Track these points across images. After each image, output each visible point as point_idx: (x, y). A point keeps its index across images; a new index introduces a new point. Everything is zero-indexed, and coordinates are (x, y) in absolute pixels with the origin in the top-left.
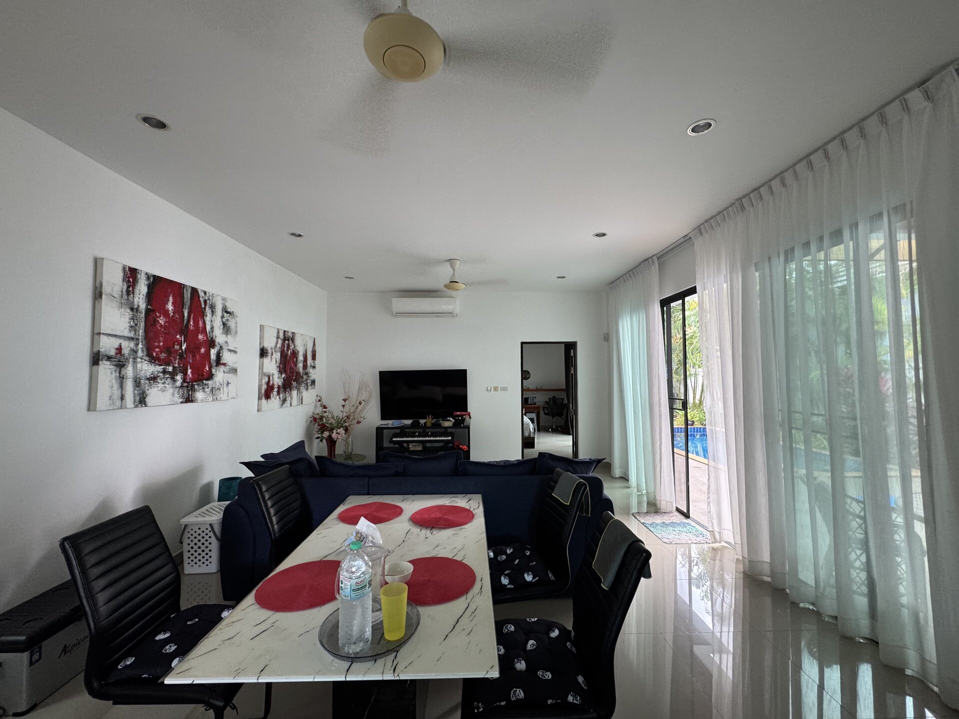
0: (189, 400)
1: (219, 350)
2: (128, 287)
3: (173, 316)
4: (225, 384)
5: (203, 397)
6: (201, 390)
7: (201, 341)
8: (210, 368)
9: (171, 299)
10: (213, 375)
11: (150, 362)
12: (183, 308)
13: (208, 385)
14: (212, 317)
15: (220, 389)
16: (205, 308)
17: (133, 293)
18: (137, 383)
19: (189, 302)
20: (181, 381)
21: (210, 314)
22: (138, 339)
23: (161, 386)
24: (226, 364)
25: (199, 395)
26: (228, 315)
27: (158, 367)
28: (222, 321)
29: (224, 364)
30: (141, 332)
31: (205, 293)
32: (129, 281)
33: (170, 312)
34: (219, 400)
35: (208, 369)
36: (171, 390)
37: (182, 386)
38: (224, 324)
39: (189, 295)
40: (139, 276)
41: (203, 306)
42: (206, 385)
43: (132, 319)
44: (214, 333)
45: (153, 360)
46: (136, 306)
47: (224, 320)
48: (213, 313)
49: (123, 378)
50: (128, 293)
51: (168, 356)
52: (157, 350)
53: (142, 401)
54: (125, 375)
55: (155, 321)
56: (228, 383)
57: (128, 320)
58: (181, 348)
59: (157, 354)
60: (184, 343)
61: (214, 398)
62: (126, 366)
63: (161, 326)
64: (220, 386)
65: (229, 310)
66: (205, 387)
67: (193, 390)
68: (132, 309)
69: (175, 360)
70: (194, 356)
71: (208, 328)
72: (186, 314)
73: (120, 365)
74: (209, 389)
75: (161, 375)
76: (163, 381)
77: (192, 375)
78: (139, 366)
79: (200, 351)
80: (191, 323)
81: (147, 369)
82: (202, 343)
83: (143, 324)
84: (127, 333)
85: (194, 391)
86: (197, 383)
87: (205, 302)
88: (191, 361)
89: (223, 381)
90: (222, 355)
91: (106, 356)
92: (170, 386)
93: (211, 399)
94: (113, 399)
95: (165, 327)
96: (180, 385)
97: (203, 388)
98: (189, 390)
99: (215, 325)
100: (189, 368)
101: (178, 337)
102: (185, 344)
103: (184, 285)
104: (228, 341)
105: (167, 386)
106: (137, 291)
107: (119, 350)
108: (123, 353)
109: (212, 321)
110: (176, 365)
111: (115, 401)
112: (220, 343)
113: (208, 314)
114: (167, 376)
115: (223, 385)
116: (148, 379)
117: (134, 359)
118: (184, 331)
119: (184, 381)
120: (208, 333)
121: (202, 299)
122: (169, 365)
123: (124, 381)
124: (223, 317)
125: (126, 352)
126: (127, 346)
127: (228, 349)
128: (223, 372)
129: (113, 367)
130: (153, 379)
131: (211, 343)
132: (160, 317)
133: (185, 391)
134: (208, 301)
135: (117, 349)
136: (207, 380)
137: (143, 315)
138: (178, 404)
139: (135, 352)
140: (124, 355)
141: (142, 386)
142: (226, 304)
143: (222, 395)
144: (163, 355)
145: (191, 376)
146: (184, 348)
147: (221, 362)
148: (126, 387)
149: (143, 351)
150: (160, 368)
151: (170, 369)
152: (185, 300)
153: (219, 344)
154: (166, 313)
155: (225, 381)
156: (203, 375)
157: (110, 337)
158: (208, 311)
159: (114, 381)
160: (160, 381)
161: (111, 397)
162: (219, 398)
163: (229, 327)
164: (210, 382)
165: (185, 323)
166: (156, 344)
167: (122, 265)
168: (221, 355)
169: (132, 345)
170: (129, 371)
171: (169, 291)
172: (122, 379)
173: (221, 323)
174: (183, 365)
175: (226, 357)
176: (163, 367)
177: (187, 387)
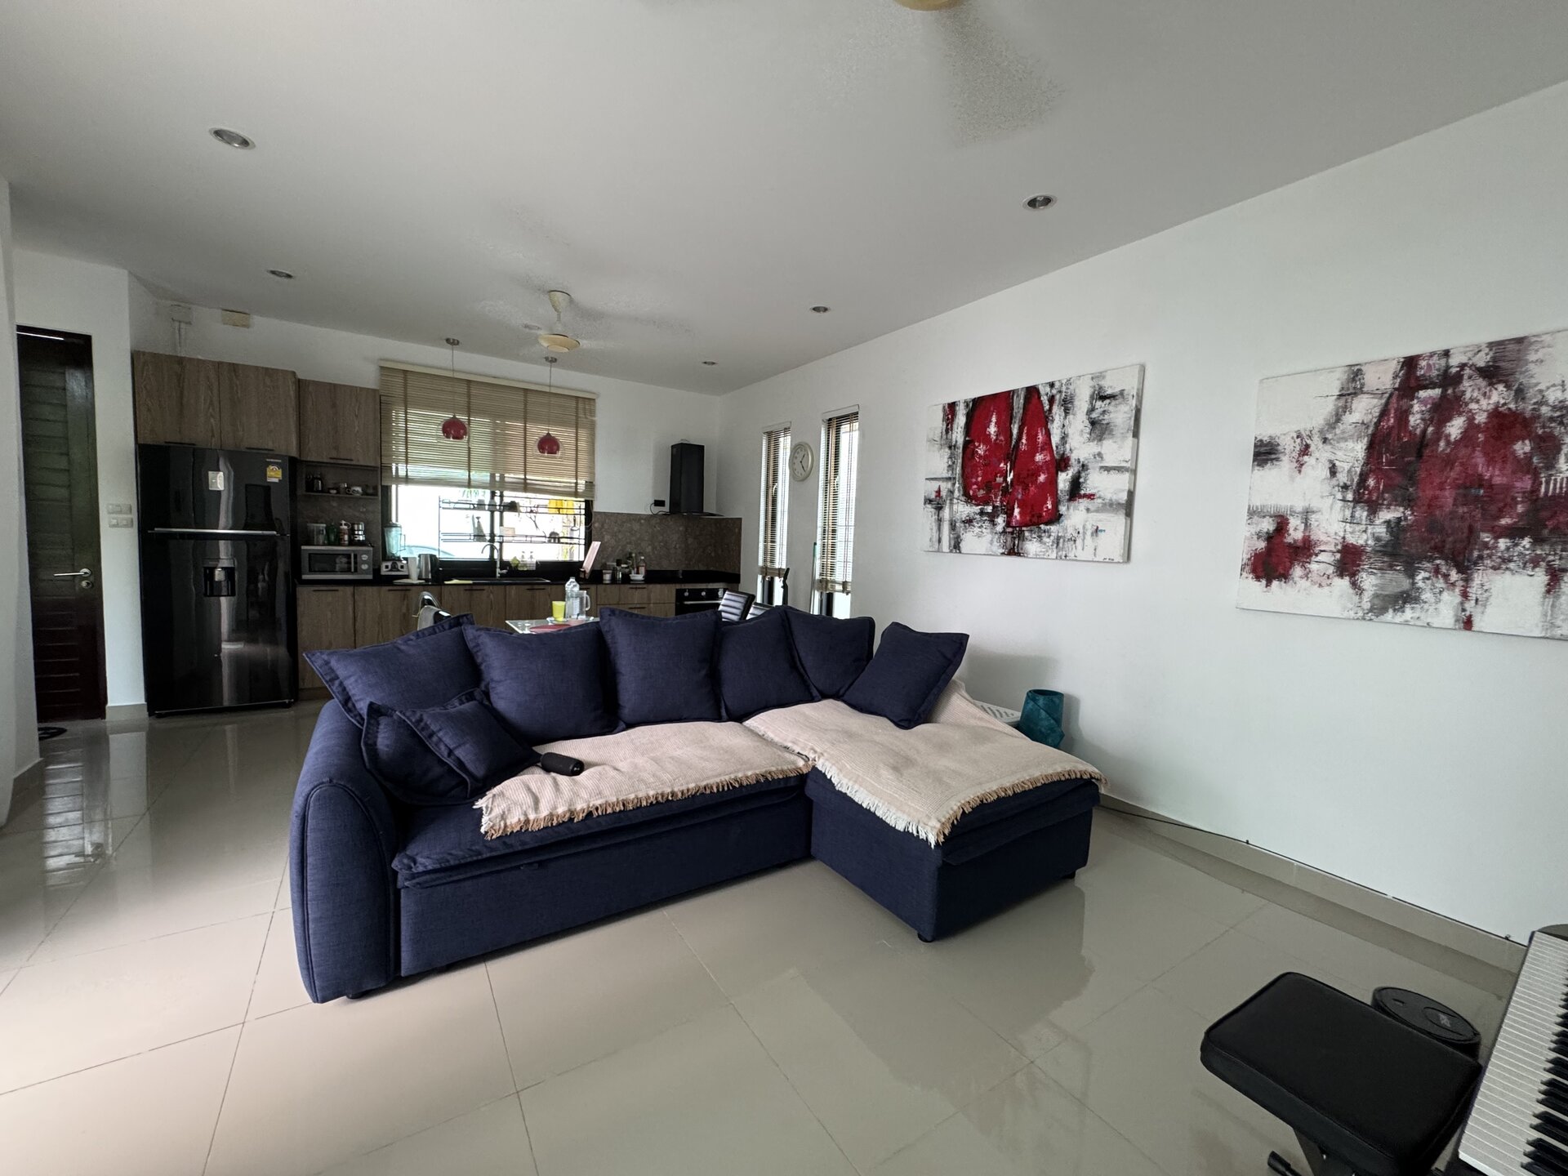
0: (1013, 551)
1: (1079, 472)
2: (947, 425)
3: (996, 439)
4: (1089, 533)
5: (1039, 549)
6: (1035, 540)
7: (1040, 464)
8: (1056, 504)
9: (994, 419)
10: (1061, 515)
11: (966, 502)
12: (1011, 423)
13: (1048, 532)
14: (1065, 418)
15: (1075, 541)
16: (1050, 410)
17: (952, 430)
18: (953, 526)
19: (1021, 411)
20: (1004, 524)
21: (1060, 415)
22: (955, 478)
23: (977, 530)
24: (1094, 495)
25: (1032, 546)
26: (1108, 401)
27: (974, 507)
28: (1089, 418)
29: (1091, 497)
30: (958, 470)
31: (1052, 385)
32: (948, 419)
33: (992, 436)
34: (1070, 560)
35: (1050, 507)
36: (989, 537)
37: (1004, 532)
38: (1093, 423)
39: (1022, 401)
40: (957, 408)
41: (1047, 407)
42: (1045, 532)
43: (950, 458)
44: (1067, 446)
45: (969, 498)
46: (954, 443)
47: (1094, 415)
48: (1067, 411)
50: (947, 431)
51: (987, 493)
52: (975, 487)
53: (956, 546)
54: (942, 518)
55: (974, 453)
56: (1097, 531)
57: (946, 460)
58: (1005, 480)
59: (974, 492)
60: (1010, 472)
61: (1060, 553)
62: (943, 509)
63: (980, 457)
64: (1076, 535)
65: (1109, 392)
66: (1043, 535)
67: (1021, 536)
68: (950, 448)
69: (996, 498)
70: (1026, 488)
71: (1055, 439)
72: (1015, 431)
73: (939, 508)
74: (1052, 538)
75: (978, 517)
76: (979, 525)
77: (1021, 517)
78: (955, 507)
79: (1037, 479)
80: (1024, 441)
81: (964, 510)
82: (1042, 467)
83: (960, 461)
84: (946, 475)
85: (1023, 540)
86: (1029, 528)
87: (1052, 400)
88: (1020, 497)
89: (1084, 527)
90: (1085, 480)
91: (928, 500)
92: (989, 531)
93: (1054, 556)
94: (932, 541)
95: (985, 457)
96: (1001, 531)
97: (1040, 537)
98: (1015, 538)
99: (1070, 431)
100: (1016, 506)
101: (1002, 465)
102: (1012, 474)
103: (1013, 391)
104: (1103, 452)
105: (984, 530)
106: (955, 426)
107: (939, 492)
108: (941, 495)
109: (1064, 426)
110: (998, 504)
111: (933, 543)
112: (1082, 460)
113: (1057, 418)
114: (985, 518)
115: (1084, 533)
116: (963, 521)
117: (951, 500)
118: (1012, 454)
119: (1008, 524)
120: (1054, 448)
121: (1045, 399)
122: (987, 503)
123: (941, 523)
124: (1092, 410)
125: (944, 493)
126: (945, 487)
127: (1101, 467)
128: (1085, 511)
129: (933, 510)
130: (969, 522)
131: (1062, 463)
132: (979, 446)
133: (1009, 539)
134: (1058, 397)
135: (937, 492)
136: (1046, 524)
137: (960, 451)
138: (997, 555)
139: (952, 492)
140: (941, 498)
141: (957, 529)
142: (1102, 383)
143: (1079, 551)
144: (981, 493)
145: (1018, 517)
146: (1009, 479)
147: (1082, 492)
148: (942, 530)
149: (959, 491)
150: (977, 509)
151: (989, 509)
152: (1015, 410)
153: (1079, 462)
154: (986, 439)
155: (1089, 526)
156: (1040, 516)
157: (931, 481)
158: (1057, 411)
159: (934, 524)
160: (976, 525)
161: (931, 539)
162: (1071, 555)
163: (1108, 424)
164: (1053, 528)
165: (1013, 443)
166: (974, 480)
167: (941, 407)
168: (1081, 480)
169: (949, 485)
170: (946, 514)
171: (992, 409)
172: (940, 521)
173: (1087, 423)
174: (1007, 504)
175: (1095, 482)
176: (980, 507)
177: (1012, 533)
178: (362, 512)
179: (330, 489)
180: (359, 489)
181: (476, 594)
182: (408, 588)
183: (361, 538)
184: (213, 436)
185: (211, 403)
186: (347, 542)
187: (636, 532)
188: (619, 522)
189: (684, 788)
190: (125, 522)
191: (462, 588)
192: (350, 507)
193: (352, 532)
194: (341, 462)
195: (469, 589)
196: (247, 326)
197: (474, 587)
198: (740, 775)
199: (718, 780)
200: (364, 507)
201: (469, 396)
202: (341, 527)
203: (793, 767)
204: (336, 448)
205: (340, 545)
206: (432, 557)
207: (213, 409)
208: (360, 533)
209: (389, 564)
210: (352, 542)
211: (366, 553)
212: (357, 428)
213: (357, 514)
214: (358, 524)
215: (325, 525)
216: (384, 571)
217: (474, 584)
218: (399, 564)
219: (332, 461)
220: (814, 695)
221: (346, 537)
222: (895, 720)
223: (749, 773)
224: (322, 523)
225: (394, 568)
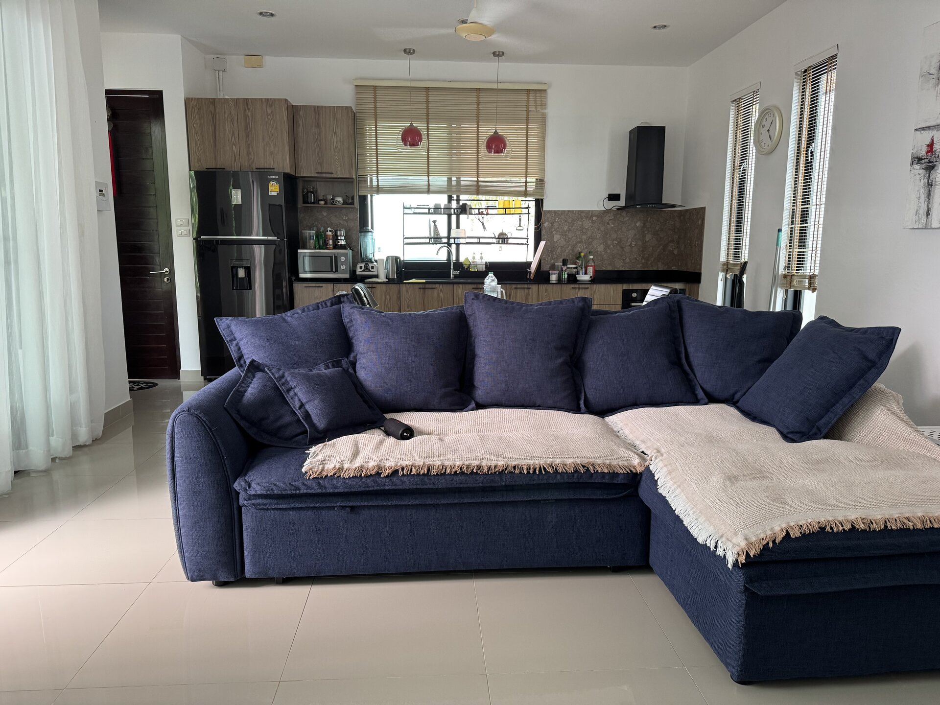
49: (932, 185)
54: (934, 181)
62: (936, 168)
73: (930, 168)
91: (917, 158)
94: (919, 214)
107: (931, 145)
108: (934, 149)
111: (920, 216)
123: (932, 188)
125: (937, 147)
129: (922, 171)
135: (928, 146)
140: (934, 153)
148: (933, 197)
157: (922, 132)
159: (922, 190)
161: (917, 211)
178: (345, 220)
179: (319, 200)
180: (340, 199)
181: (428, 292)
182: (374, 285)
183: (343, 243)
184: (235, 160)
185: (233, 134)
186: (331, 246)
187: (587, 229)
188: (570, 220)
189: (493, 464)
190: (185, 232)
191: (417, 286)
192: (336, 216)
193: (336, 237)
194: (324, 175)
195: (423, 287)
196: (260, 66)
197: (427, 286)
198: (557, 461)
199: (531, 462)
200: (346, 216)
201: (427, 102)
202: (327, 233)
203: (626, 464)
204: (321, 164)
205: (326, 248)
206: (397, 258)
207: (235, 139)
208: (342, 238)
209: (363, 265)
210: (336, 246)
211: (346, 255)
212: (335, 144)
213: (341, 222)
214: (340, 230)
215: (314, 232)
216: (359, 272)
217: (426, 283)
218: (370, 265)
219: (318, 175)
220: (699, 397)
221: (331, 242)
222: (785, 432)
223: (569, 461)
224: (312, 230)
225: (366, 269)
